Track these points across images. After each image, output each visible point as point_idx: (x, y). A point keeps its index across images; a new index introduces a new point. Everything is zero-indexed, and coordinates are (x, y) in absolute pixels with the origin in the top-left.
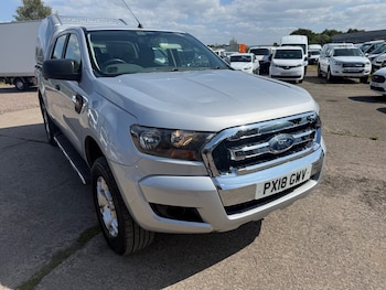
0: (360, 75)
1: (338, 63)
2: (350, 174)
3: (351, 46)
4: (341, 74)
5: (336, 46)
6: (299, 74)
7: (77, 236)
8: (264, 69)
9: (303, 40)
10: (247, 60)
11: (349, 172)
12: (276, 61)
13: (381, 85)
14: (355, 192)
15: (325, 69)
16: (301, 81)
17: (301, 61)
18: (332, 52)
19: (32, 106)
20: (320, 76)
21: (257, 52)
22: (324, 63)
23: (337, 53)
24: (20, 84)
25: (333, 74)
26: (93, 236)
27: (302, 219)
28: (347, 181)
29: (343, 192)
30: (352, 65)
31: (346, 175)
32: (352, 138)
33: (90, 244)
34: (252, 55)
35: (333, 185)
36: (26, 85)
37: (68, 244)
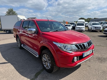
1: (94, 27)
3: (97, 22)
4: (94, 30)
5: (93, 22)
6: (83, 30)
7: (34, 75)
8: (74, 28)
9: (84, 21)
10: (69, 26)
11: (104, 56)
12: (77, 26)
13: (106, 33)
15: (90, 28)
16: (84, 32)
17: (84, 26)
19: (12, 38)
20: (89, 30)
21: (72, 24)
23: (93, 24)
24: (8, 32)
25: (92, 30)
26: (39, 75)
27: (96, 70)
28: (104, 59)
29: (104, 62)
30: (98, 27)
31: (104, 57)
32: (102, 47)
33: (39, 77)
34: (70, 24)
35: (101, 60)
36: (10, 32)
37: (33, 77)
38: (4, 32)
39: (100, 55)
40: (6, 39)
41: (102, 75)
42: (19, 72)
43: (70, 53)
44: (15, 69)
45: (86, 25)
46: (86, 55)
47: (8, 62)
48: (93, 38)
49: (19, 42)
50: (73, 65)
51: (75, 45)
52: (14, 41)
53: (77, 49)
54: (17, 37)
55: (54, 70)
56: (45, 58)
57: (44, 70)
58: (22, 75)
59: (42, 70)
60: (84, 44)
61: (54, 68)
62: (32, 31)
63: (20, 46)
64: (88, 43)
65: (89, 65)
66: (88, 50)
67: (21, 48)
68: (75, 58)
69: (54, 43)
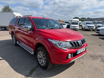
0: (93, 29)
1: (87, 26)
2: (97, 54)
3: (90, 22)
4: (88, 29)
5: (86, 22)
6: (77, 28)
7: (29, 71)
8: (68, 27)
9: (78, 20)
10: (64, 24)
11: (96, 54)
12: (72, 25)
13: (99, 32)
14: (99, 59)
15: (84, 27)
16: (78, 30)
17: (78, 25)
19: (7, 35)
20: (82, 29)
21: (66, 23)
22: (84, 26)
23: (87, 23)
24: (3, 29)
25: (86, 29)
27: (88, 66)
28: (97, 56)
29: (96, 59)
30: (91, 27)
32: (95, 45)
33: (33, 73)
34: (65, 23)
35: (93, 57)
36: (5, 29)
37: (27, 74)
39: (92, 53)
41: (94, 72)
42: (13, 69)
43: (64, 50)
44: (10, 66)
45: (80, 24)
46: (80, 52)
47: (2, 59)
48: (87, 37)
49: (14, 39)
50: (67, 62)
51: (70, 43)
52: (9, 37)
53: (71, 46)
54: (12, 34)
55: (49, 67)
56: (40, 55)
57: (39, 67)
58: (17, 71)
59: (37, 67)
60: (78, 41)
61: (49, 65)
62: (27, 28)
63: (15, 43)
64: (82, 41)
65: (83, 62)
66: (82, 47)
67: (16, 45)
68: (70, 55)
69: (49, 40)
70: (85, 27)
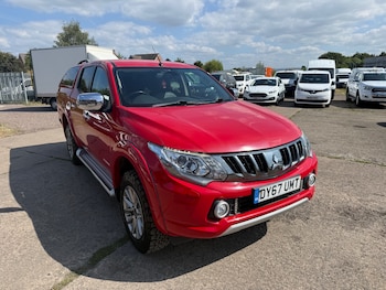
1: (367, 88)
2: (373, 206)
3: (382, 71)
4: (370, 99)
5: (365, 70)
6: (325, 98)
7: (90, 255)
9: (331, 64)
10: (273, 83)
11: (371, 204)
14: (377, 226)
15: (354, 93)
16: (327, 106)
17: (328, 86)
18: (361, 77)
20: (349, 100)
22: (353, 87)
23: (367, 77)
24: (55, 104)
25: (362, 98)
26: (104, 256)
28: (368, 213)
29: (363, 225)
31: (368, 207)
32: (378, 168)
34: (277, 79)
35: (352, 216)
37: (81, 263)
38: (45, 105)
39: (354, 199)
40: (43, 129)
42: (42, 243)
44: (34, 233)
45: (341, 80)
46: (271, 197)
49: (70, 140)
55: (152, 244)
58: (50, 253)
65: (299, 235)
68: (222, 204)
70: (358, 94)
